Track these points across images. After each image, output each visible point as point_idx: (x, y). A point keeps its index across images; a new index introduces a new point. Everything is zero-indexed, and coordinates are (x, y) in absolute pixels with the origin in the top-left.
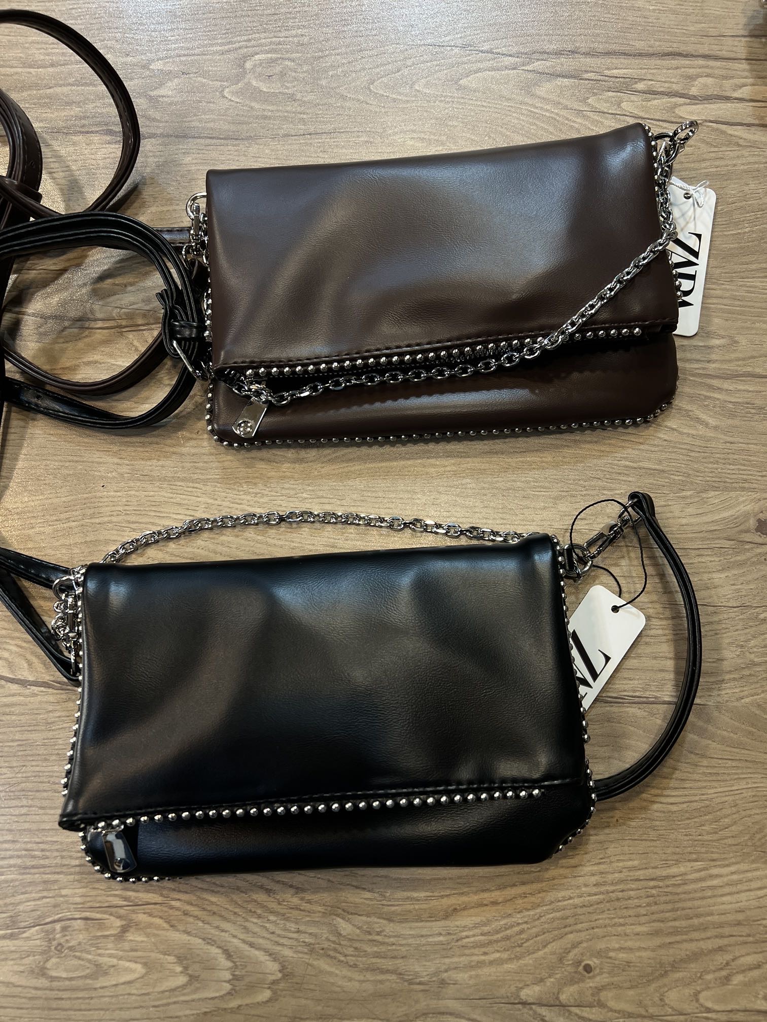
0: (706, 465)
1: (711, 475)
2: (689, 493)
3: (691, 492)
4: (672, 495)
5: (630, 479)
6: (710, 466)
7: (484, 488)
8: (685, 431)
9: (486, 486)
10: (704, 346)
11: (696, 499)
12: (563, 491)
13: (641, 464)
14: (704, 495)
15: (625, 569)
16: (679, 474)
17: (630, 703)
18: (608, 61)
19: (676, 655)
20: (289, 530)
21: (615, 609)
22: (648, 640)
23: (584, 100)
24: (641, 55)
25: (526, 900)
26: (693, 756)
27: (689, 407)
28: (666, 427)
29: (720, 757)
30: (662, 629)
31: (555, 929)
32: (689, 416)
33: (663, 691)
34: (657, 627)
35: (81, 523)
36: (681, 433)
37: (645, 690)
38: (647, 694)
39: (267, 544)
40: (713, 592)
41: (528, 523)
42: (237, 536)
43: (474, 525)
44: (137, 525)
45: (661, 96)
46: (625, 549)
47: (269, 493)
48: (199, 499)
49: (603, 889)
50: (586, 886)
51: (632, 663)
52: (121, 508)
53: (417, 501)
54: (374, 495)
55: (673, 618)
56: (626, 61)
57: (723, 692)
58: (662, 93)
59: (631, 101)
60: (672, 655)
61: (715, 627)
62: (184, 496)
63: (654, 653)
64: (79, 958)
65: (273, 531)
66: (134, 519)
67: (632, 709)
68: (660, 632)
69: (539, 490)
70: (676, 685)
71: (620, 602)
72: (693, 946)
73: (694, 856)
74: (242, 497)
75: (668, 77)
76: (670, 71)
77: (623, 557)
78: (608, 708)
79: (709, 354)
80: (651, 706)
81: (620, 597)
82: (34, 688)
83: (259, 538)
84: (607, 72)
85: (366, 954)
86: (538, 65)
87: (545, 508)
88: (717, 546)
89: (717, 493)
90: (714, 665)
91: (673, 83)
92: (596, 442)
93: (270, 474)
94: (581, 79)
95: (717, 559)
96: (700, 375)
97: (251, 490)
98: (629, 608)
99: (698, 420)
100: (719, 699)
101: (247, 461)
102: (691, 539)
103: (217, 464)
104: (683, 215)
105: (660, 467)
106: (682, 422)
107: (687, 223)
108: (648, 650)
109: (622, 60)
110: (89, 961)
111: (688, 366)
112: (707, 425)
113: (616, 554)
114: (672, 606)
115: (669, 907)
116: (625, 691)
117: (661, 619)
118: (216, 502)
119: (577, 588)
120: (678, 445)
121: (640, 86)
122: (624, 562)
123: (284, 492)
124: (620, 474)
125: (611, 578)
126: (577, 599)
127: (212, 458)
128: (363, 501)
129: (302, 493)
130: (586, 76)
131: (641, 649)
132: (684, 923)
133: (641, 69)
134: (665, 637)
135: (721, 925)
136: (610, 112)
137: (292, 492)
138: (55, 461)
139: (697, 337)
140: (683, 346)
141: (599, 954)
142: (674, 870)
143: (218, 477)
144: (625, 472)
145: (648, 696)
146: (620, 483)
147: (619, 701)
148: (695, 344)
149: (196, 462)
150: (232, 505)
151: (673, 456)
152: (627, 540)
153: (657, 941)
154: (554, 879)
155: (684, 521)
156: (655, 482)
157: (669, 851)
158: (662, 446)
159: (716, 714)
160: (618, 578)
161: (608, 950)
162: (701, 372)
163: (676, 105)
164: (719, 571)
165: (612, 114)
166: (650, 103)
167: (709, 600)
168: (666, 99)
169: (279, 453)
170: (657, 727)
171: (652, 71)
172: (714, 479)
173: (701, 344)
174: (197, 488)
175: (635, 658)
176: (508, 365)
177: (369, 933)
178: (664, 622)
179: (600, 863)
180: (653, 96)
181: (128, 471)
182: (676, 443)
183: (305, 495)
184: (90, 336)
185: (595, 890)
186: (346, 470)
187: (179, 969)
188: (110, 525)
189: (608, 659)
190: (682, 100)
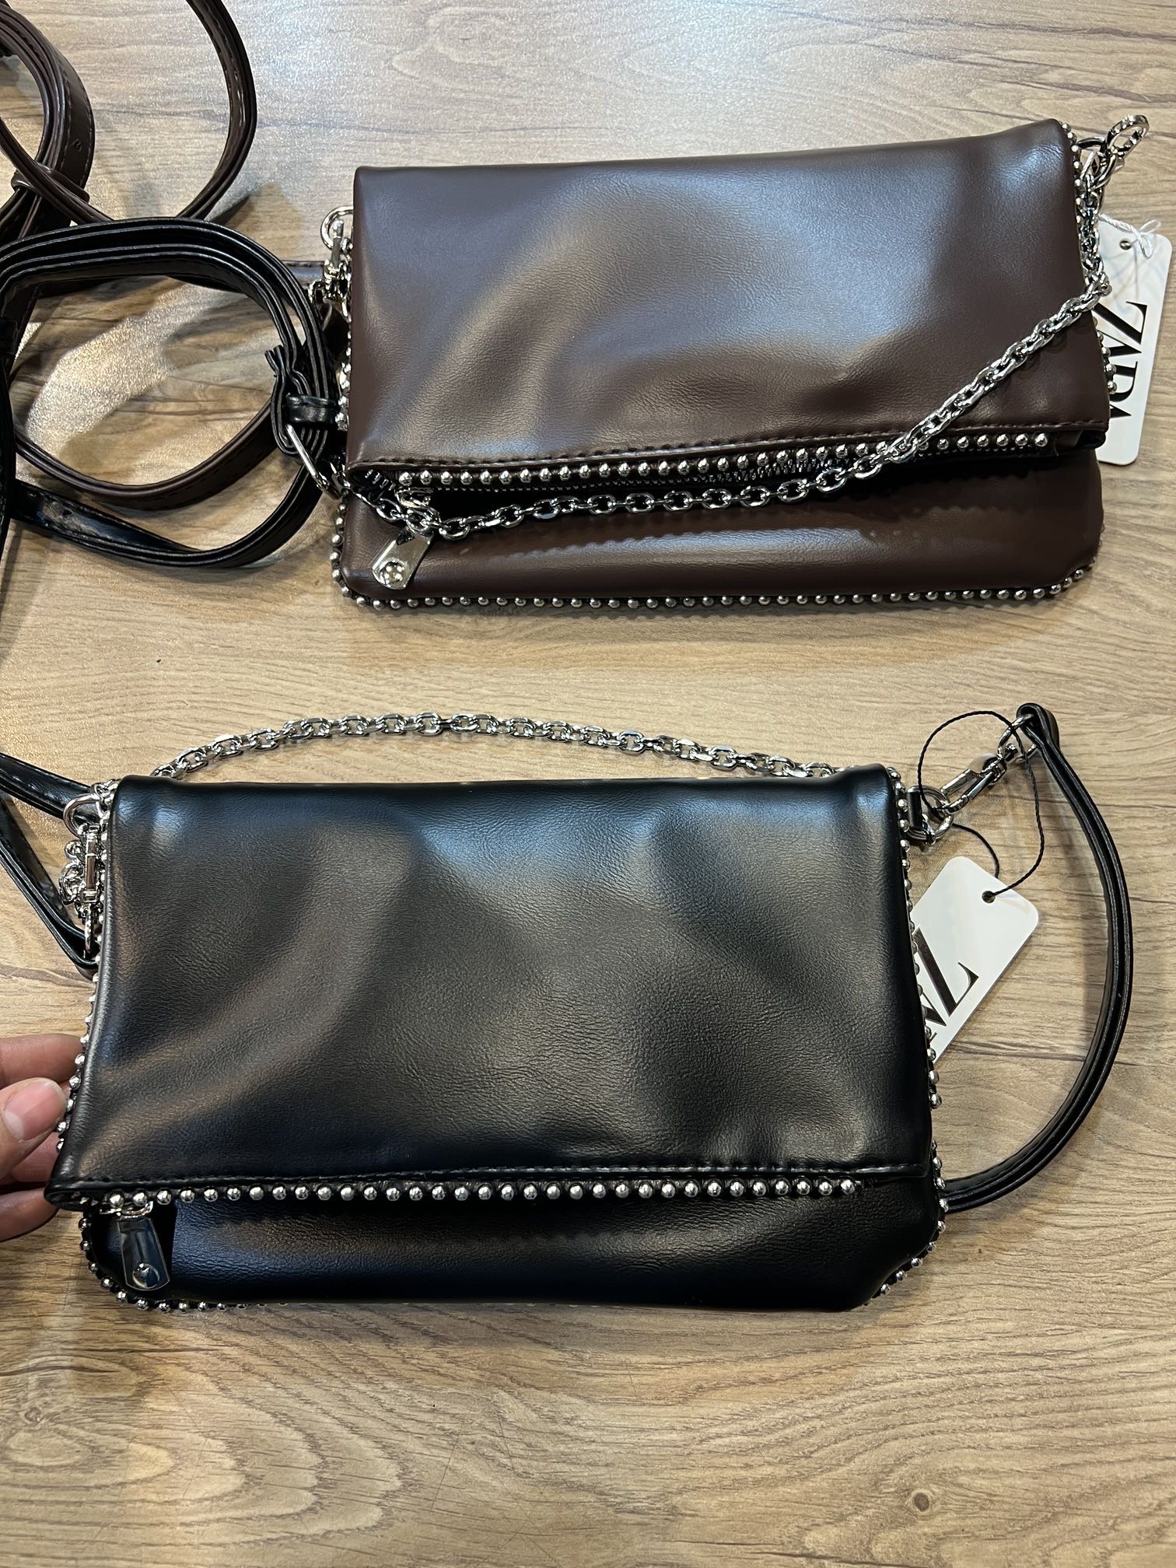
0: (1145, 671)
1: (1152, 688)
2: (1116, 716)
3: (1119, 715)
4: (1087, 717)
5: (1019, 688)
6: (1153, 673)
7: (777, 693)
8: (1112, 615)
9: (782, 689)
10: (1146, 482)
11: (1129, 726)
12: (909, 703)
13: (1037, 665)
14: (1141, 720)
15: (1006, 833)
16: (1099, 683)
17: (1007, 1055)
18: (1003, 36)
19: (1087, 979)
20: (455, 746)
21: (989, 897)
22: (1040, 951)
23: (963, 94)
24: (1054, 30)
25: (820, 1378)
26: (1111, 1149)
27: (1119, 578)
28: (1081, 607)
29: (1157, 1153)
30: (1066, 935)
31: (867, 1431)
32: (1119, 592)
33: (1064, 1038)
34: (1060, 931)
35: (119, 717)
36: (1105, 619)
37: (1033, 1034)
38: (1037, 1042)
39: (418, 765)
40: (1151, 878)
41: (849, 752)
42: (370, 751)
43: (760, 752)
44: (209, 725)
45: (1089, 93)
46: (1007, 801)
47: (426, 685)
48: (313, 689)
49: (952, 1366)
50: (923, 1359)
51: (1011, 988)
52: (184, 698)
53: (669, 709)
54: (596, 695)
55: (1084, 918)
56: (1030, 39)
57: (1165, 1045)
58: (1088, 89)
59: (1038, 99)
60: (1079, 979)
61: (1155, 936)
62: (288, 683)
63: (1049, 974)
64: (64, 1434)
65: (430, 746)
66: (204, 715)
67: (1012, 1066)
68: (1062, 940)
69: (867, 699)
70: (1088, 1030)
71: (995, 885)
72: (1101, 1473)
73: (1109, 1319)
74: (382, 689)
75: (1098, 65)
76: (1101, 56)
77: (1004, 814)
78: (971, 1062)
79: (1154, 494)
80: (1042, 1061)
81: (996, 876)
82: (23, 980)
83: (406, 755)
84: (1000, 53)
85: (546, 1456)
86: (893, 39)
87: (877, 729)
88: (1161, 803)
89: (1162, 717)
90: (1150, 998)
91: (1106, 74)
92: (965, 626)
93: (428, 655)
94: (959, 62)
95: (1160, 825)
96: (1139, 528)
97: (396, 679)
98: (1012, 896)
99: (1134, 599)
100: (1158, 1056)
101: (393, 632)
102: (1117, 791)
103: (344, 634)
104: (1118, 274)
105: (1070, 672)
106: (1108, 600)
107: (1125, 287)
108: (1042, 969)
109: (1025, 37)
110: (80, 1440)
111: (1118, 511)
112: (1148, 608)
113: (993, 808)
114: (1084, 898)
115: (1065, 1403)
116: (1000, 1034)
117: (1064, 918)
118: (340, 695)
119: (925, 861)
120: (1098, 637)
121: (1054, 76)
122: (1004, 822)
123: (450, 683)
124: (1003, 679)
125: (983, 846)
126: (925, 877)
127: (337, 624)
128: (579, 704)
129: (481, 687)
130: (967, 57)
131: (1026, 968)
132: (1088, 1433)
133: (1054, 50)
134: (1071, 949)
135: (1151, 1440)
136: (1004, 112)
137: (464, 686)
138: (85, 617)
139: (1134, 468)
140: (1111, 480)
141: (941, 1478)
142: (1074, 1341)
143: (345, 654)
144: (1012, 677)
145: (1037, 1045)
146: (1001, 695)
147: (989, 1050)
148: (1131, 478)
149: (310, 630)
150: (364, 701)
151: (1091, 654)
152: (1011, 787)
153: (1042, 1461)
154: (869, 1346)
155: (1105, 761)
156: (1060, 695)
157: (1069, 1306)
158: (1072, 637)
159: (1151, 1080)
160: (994, 848)
161: (958, 1471)
162: (1140, 522)
163: (1110, 108)
164: (1162, 844)
165: (1007, 116)
166: (1066, 103)
167: (1146, 892)
168: (1093, 98)
169: (445, 622)
170: (1052, 1097)
171: (1072, 55)
172: (1158, 695)
173: (1142, 478)
174: (309, 671)
175: (1018, 981)
176: (828, 489)
177: (553, 1420)
178: (1071, 924)
179: (949, 1323)
180: (1075, 92)
181: (200, 639)
182: (1095, 633)
183: (484, 691)
184: (155, 425)
185: (938, 1367)
186: (553, 653)
187: (229, 1463)
188: (165, 723)
189: (973, 978)
190: (1119, 101)
